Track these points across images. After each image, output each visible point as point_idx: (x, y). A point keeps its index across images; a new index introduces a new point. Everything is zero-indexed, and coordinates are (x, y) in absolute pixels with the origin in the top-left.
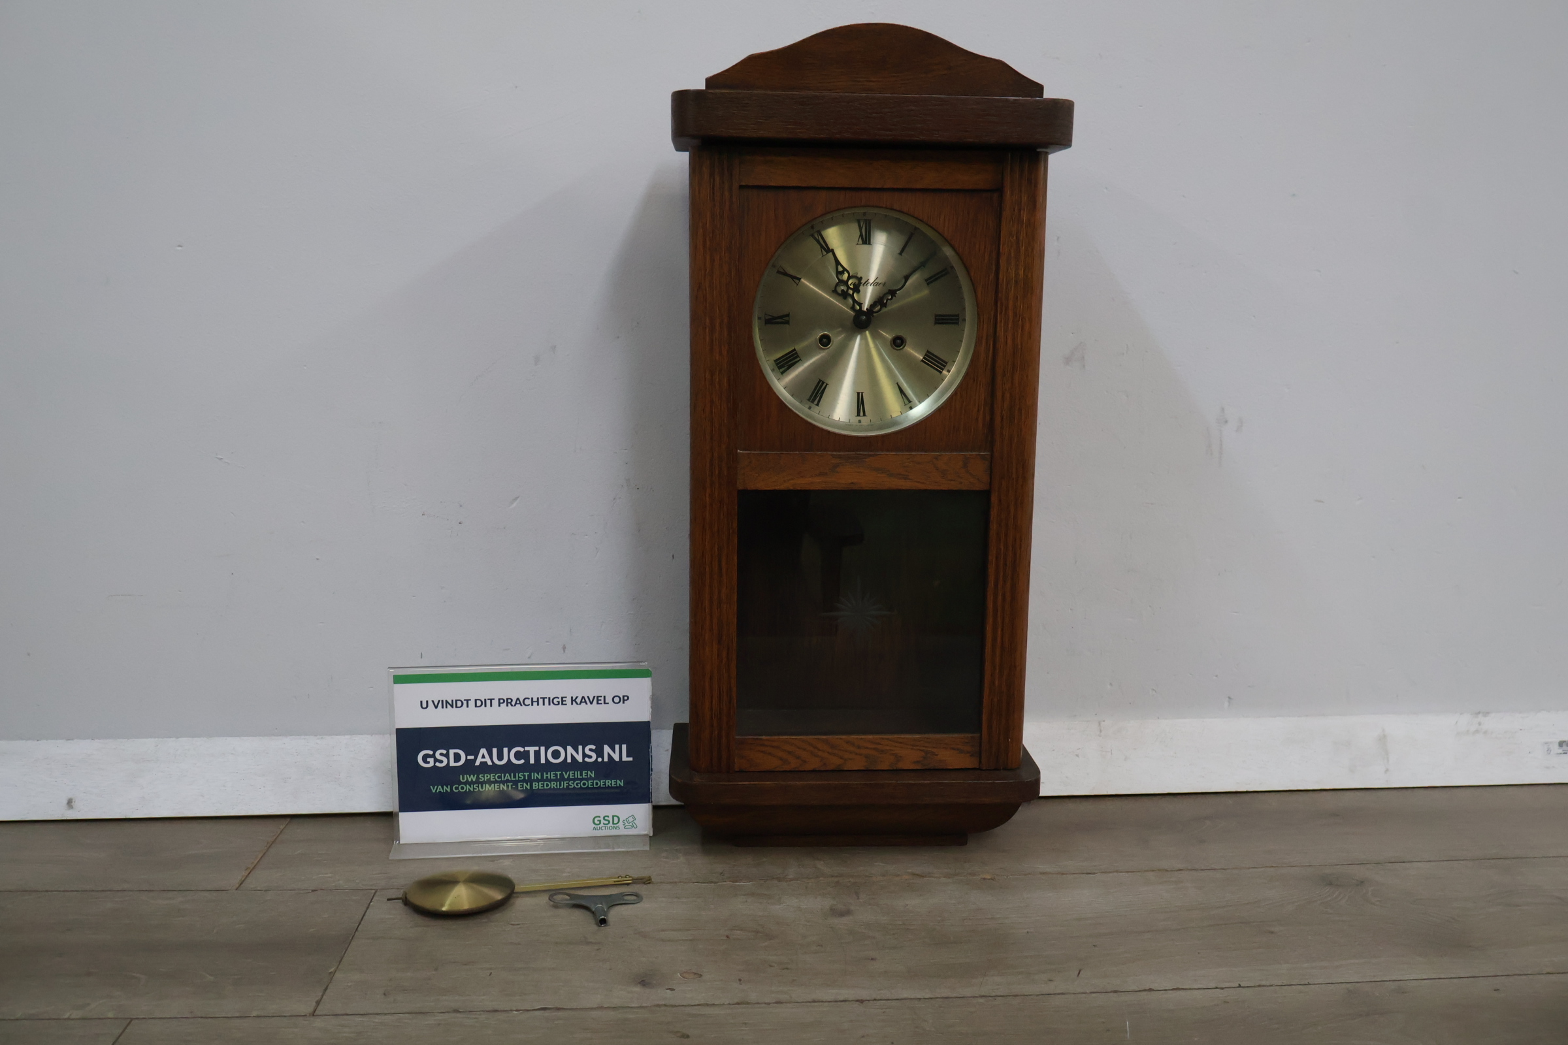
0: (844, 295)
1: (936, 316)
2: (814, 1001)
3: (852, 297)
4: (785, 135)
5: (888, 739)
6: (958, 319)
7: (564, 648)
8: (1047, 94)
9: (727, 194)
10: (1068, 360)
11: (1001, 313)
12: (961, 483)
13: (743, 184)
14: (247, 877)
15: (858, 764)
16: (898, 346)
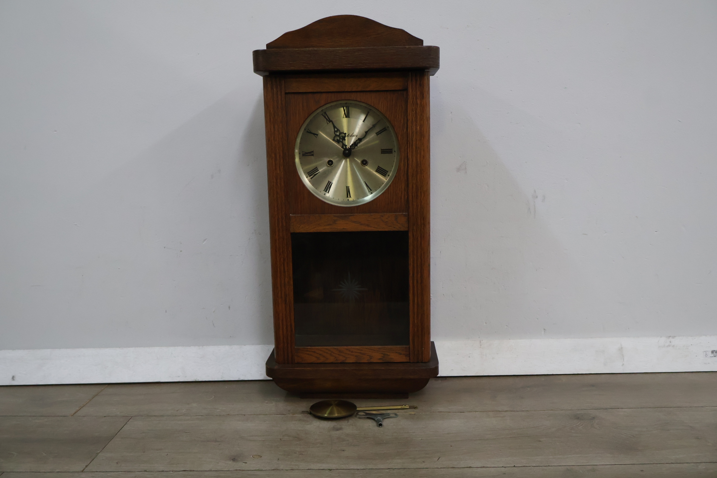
0: (338, 142)
1: (382, 150)
2: (309, 470)
3: (342, 142)
4: (302, 69)
5: (366, 348)
6: (392, 151)
7: (229, 307)
8: (425, 44)
9: (279, 97)
10: (458, 170)
11: (409, 148)
12: (394, 228)
13: (287, 92)
14: (78, 410)
15: (352, 360)
16: (364, 165)
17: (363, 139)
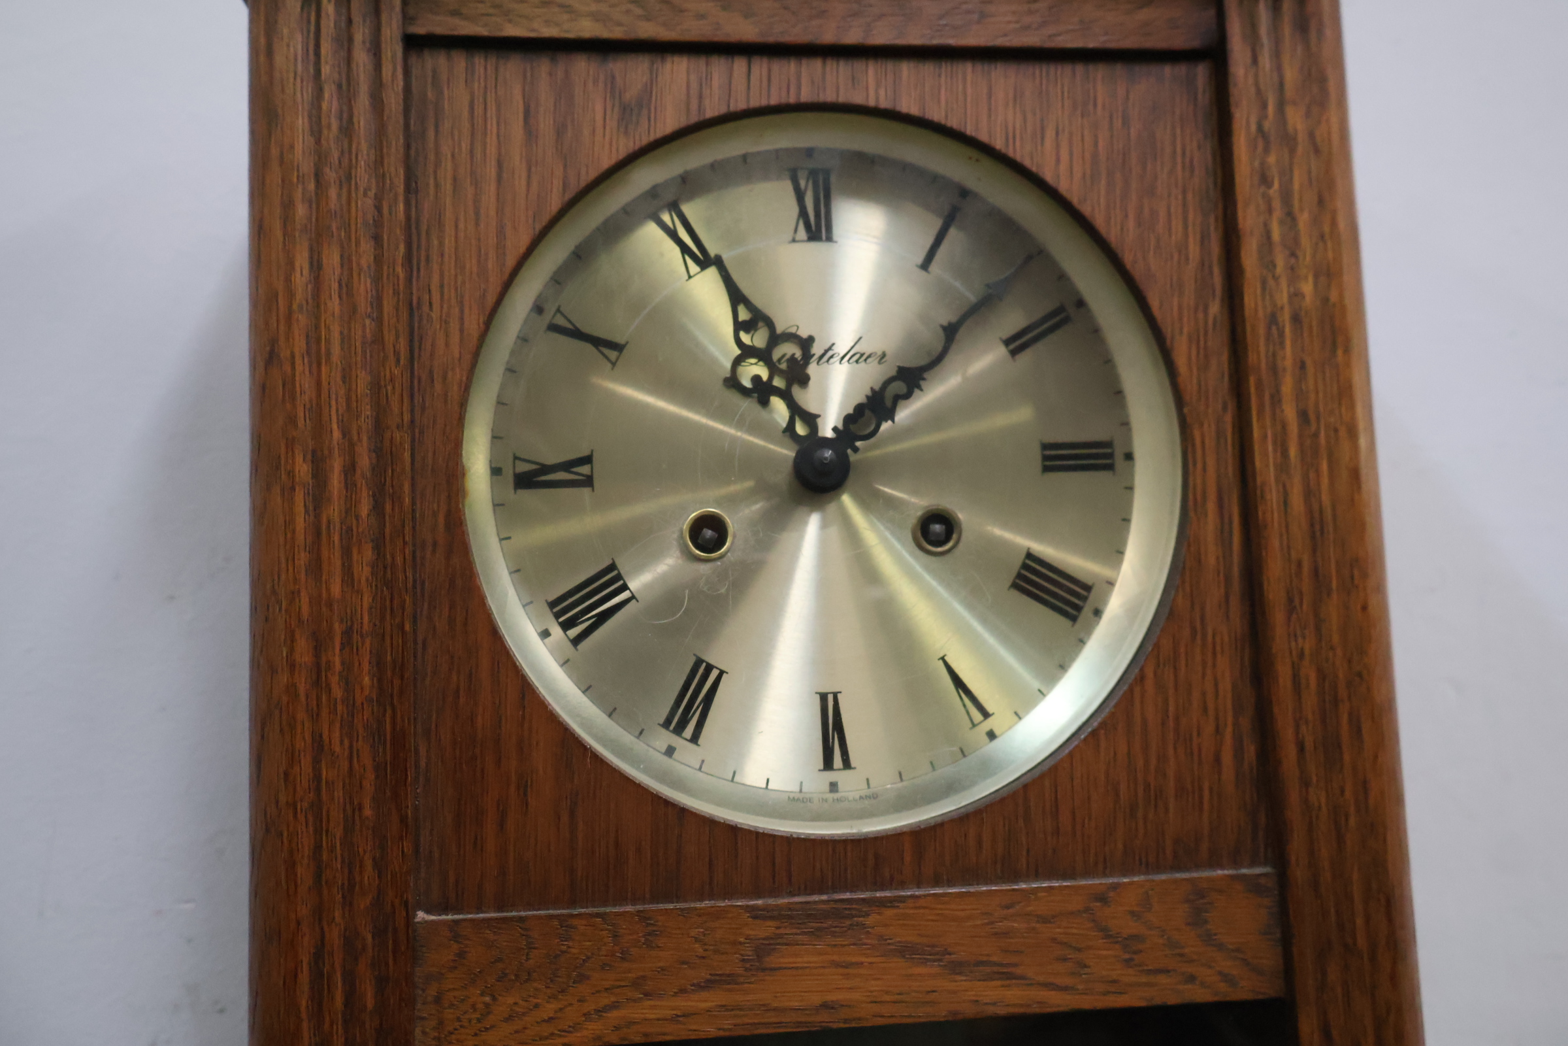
0: (759, 392)
1: (1045, 446)
3: (787, 396)
6: (1112, 453)
9: (362, 58)
11: (1261, 412)
12: (1191, 979)
13: (420, 29)
17: (926, 375)
